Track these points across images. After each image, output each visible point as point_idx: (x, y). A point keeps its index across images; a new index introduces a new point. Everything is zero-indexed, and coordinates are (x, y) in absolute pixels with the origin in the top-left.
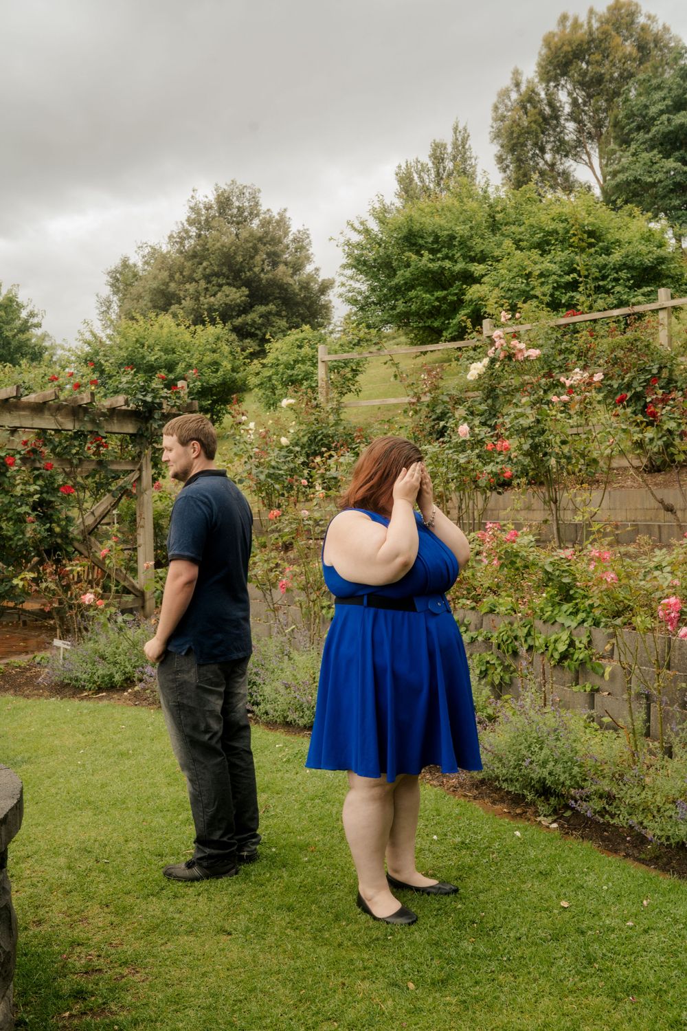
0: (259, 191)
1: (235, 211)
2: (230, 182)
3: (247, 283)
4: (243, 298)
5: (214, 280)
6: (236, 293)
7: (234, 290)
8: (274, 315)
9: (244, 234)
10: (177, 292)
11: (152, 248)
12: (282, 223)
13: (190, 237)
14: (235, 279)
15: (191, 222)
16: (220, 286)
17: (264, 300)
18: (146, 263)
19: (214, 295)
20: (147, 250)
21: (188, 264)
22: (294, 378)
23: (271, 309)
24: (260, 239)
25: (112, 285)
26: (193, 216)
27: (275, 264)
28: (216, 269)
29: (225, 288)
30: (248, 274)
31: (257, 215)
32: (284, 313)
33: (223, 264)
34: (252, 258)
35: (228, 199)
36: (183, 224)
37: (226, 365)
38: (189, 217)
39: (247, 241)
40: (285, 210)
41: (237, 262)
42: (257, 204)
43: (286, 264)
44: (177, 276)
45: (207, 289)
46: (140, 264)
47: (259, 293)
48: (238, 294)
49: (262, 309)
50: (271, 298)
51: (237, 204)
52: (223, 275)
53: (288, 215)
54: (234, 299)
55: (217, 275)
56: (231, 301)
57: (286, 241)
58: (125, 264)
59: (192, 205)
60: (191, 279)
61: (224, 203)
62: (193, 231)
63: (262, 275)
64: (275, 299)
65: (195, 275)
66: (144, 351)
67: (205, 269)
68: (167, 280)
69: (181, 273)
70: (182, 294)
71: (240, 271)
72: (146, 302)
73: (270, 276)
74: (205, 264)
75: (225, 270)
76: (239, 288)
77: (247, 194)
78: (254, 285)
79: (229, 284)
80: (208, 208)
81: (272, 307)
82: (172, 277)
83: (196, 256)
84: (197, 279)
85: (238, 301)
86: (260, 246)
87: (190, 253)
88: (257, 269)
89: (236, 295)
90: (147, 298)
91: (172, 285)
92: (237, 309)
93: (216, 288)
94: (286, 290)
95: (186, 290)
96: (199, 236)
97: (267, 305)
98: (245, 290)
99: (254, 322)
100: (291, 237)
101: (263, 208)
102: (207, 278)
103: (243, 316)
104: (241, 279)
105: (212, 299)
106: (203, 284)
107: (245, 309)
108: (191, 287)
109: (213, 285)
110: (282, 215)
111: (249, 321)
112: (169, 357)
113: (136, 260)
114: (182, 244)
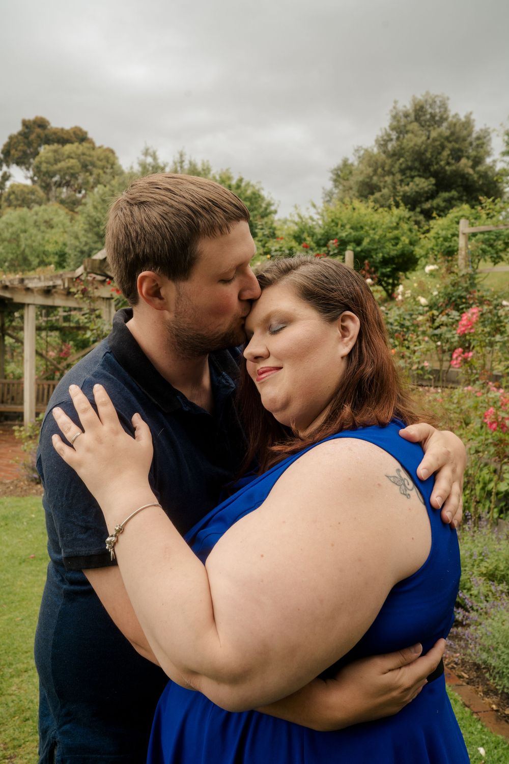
0: (448, 99)
1: (428, 116)
2: (424, 93)
3: (435, 175)
4: (430, 187)
5: (408, 173)
6: (424, 182)
7: (423, 180)
8: (456, 200)
9: (434, 134)
10: (379, 184)
11: (366, 150)
12: (468, 124)
13: (391, 140)
14: (425, 171)
15: (393, 129)
16: (412, 177)
17: (448, 188)
18: (361, 162)
19: (408, 185)
20: (362, 152)
21: (389, 161)
22: (450, 249)
23: (454, 195)
24: (447, 139)
25: (335, 181)
26: (395, 123)
27: (458, 159)
28: (409, 164)
29: (417, 180)
30: (435, 167)
31: (446, 119)
32: (465, 198)
33: (416, 160)
34: (439, 153)
35: (422, 108)
36: (386, 129)
37: (405, 240)
38: (391, 124)
39: (435, 140)
40: (471, 113)
41: (427, 159)
42: (446, 110)
43: (468, 158)
44: (380, 170)
45: (402, 181)
46: (356, 163)
47: (444, 182)
48: (426, 184)
49: (446, 195)
50: (454, 186)
51: (430, 110)
52: (416, 168)
53: (473, 117)
54: (423, 188)
55: (410, 168)
56: (421, 189)
57: (469, 139)
58: (345, 164)
59: (394, 113)
60: (390, 173)
61: (419, 111)
62: (394, 135)
63: (447, 168)
64: (458, 186)
65: (393, 169)
66: (338, 229)
67: (401, 164)
68: (371, 174)
69: (383, 169)
70: (382, 185)
71: (430, 164)
72: (354, 192)
73: (454, 168)
74: (402, 160)
75: (417, 164)
76: (427, 178)
77: (438, 103)
78: (440, 175)
79: (420, 176)
80: (406, 116)
81: (454, 193)
82: (375, 171)
83: (396, 155)
84: (395, 172)
85: (426, 189)
86: (446, 143)
87: (391, 152)
88: (442, 163)
89: (423, 184)
90: (355, 188)
91: (375, 178)
92: (425, 195)
93: (409, 179)
94: (467, 179)
95: (386, 182)
96: (398, 138)
97: (449, 191)
98: (433, 181)
99: (438, 205)
100: (474, 135)
101: (452, 113)
102: (403, 172)
103: (430, 201)
104: (430, 171)
105: (407, 188)
106: (399, 176)
107: (432, 196)
108: (389, 179)
109: (407, 177)
110: (468, 117)
111: (435, 205)
112: (357, 234)
113: (353, 160)
114: (385, 145)
